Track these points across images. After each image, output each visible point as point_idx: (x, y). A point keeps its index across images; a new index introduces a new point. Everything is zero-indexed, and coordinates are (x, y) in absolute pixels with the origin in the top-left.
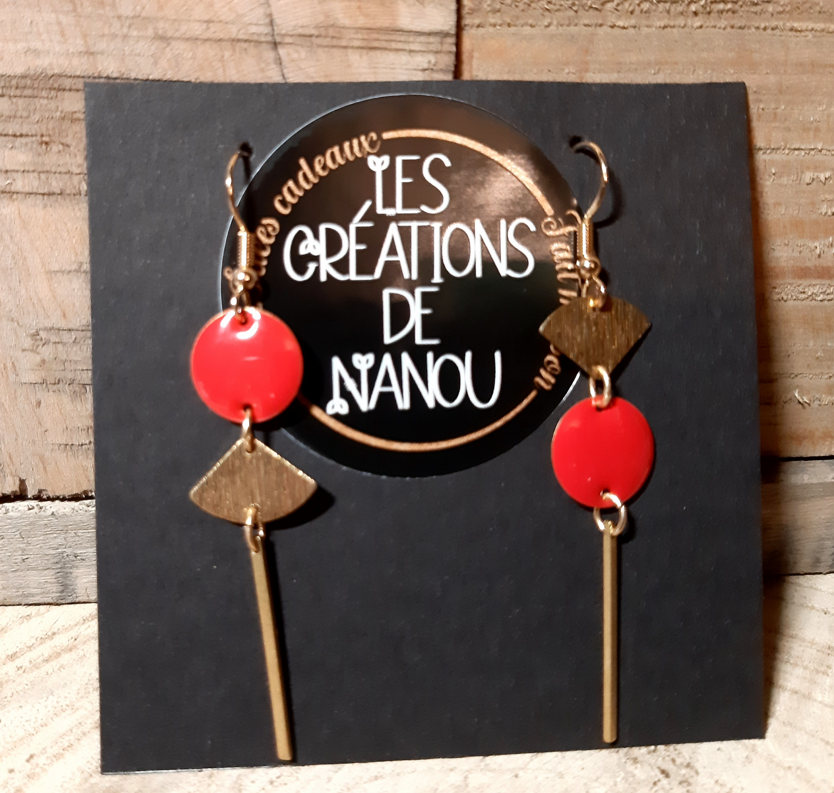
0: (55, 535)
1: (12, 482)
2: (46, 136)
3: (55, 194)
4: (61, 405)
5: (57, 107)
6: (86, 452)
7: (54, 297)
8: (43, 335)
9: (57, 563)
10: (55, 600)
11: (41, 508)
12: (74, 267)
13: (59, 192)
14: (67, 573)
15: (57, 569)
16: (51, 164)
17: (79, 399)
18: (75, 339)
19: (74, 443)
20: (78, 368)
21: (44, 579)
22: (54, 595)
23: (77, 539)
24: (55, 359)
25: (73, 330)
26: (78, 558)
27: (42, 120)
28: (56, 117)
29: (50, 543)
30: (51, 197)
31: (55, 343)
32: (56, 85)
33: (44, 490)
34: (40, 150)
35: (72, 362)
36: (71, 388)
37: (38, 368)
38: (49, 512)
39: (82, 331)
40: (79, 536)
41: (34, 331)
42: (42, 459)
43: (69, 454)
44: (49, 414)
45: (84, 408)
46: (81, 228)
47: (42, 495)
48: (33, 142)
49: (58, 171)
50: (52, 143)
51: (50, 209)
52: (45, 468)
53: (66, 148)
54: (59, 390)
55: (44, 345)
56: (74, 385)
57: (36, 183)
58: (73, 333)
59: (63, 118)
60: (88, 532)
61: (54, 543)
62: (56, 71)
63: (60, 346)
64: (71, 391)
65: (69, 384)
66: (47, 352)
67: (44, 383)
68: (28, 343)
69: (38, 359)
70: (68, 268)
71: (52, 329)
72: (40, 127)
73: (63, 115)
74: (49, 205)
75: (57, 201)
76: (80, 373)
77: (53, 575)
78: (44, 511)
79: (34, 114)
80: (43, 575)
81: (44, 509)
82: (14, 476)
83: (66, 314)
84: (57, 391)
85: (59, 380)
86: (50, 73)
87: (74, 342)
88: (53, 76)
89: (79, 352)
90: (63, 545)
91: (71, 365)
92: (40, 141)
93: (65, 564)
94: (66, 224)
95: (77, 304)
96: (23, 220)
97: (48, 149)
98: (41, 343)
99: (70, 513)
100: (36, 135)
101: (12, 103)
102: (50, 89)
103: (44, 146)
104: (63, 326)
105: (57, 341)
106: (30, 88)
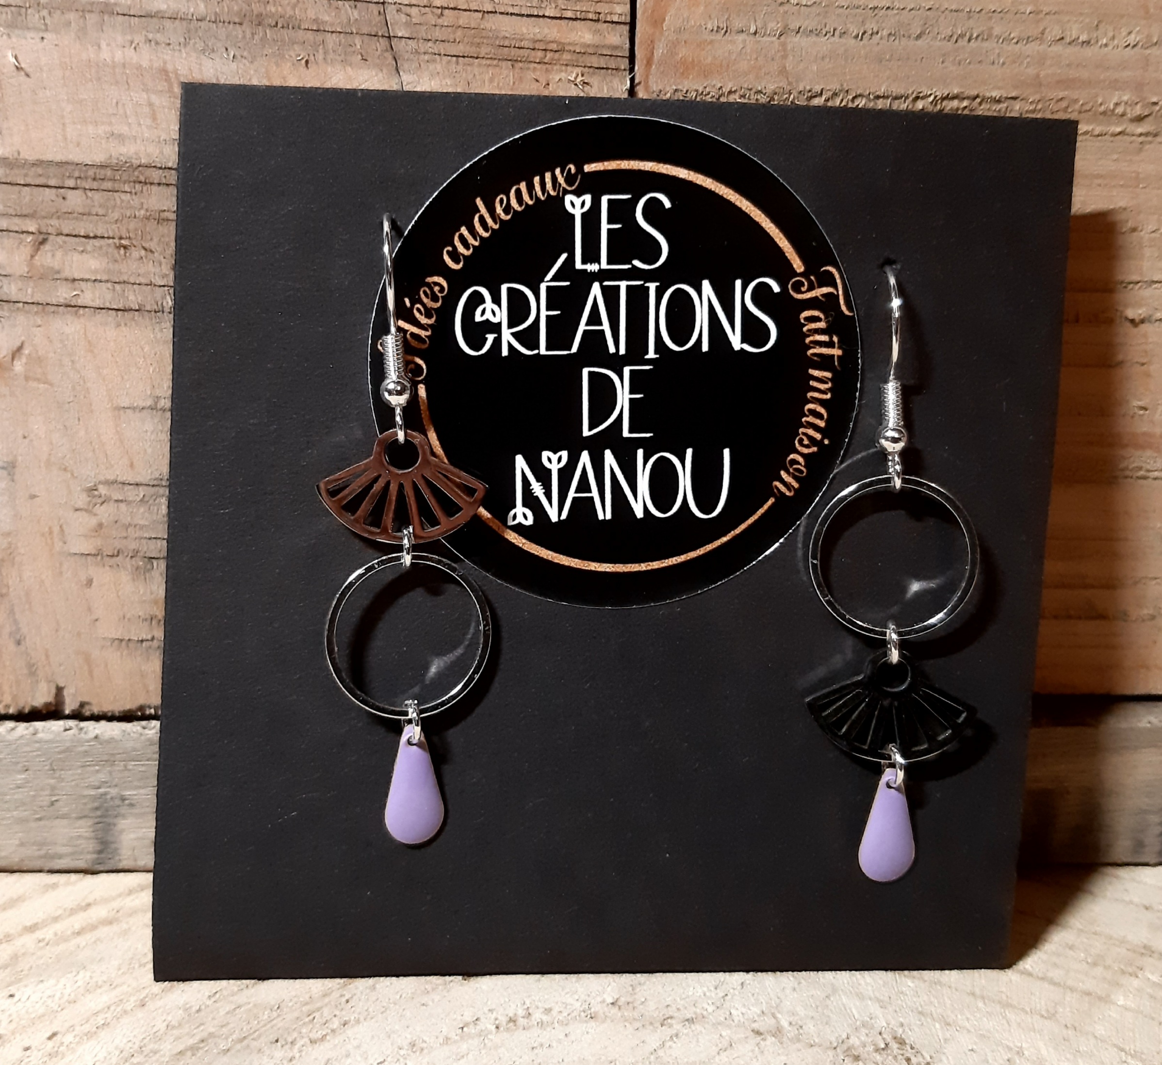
0: (97, 768)
1: (45, 689)
2: (127, 238)
3: (131, 310)
4: (120, 584)
5: (142, 204)
6: (147, 651)
7: (121, 441)
8: (103, 490)
9: (97, 809)
10: (90, 864)
11: (81, 729)
12: (149, 402)
13: (137, 308)
14: (109, 824)
15: (96, 817)
16: (130, 273)
17: (143, 577)
18: (144, 496)
19: (132, 638)
20: (145, 536)
21: (77, 832)
22: (89, 857)
23: (126, 774)
24: (116, 522)
25: (141, 485)
26: (127, 802)
27: (122, 220)
28: (140, 215)
29: (90, 780)
30: (126, 313)
31: (117, 501)
32: (142, 179)
33: (88, 703)
34: (117, 255)
35: (138, 527)
36: (134, 563)
37: (93, 534)
38: (91, 735)
39: (153, 486)
40: (129, 770)
41: (92, 484)
42: (88, 659)
43: (124, 654)
44: (102, 597)
45: (148, 590)
46: (161, 353)
47: (84, 711)
48: (109, 245)
49: (138, 282)
50: (133, 248)
51: (124, 329)
52: (91, 672)
53: (150, 253)
54: (118, 565)
55: (103, 503)
56: (138, 559)
57: (109, 296)
58: (141, 488)
59: (148, 218)
60: (142, 765)
61: (94, 780)
62: (143, 161)
63: (123, 506)
64: (133, 565)
65: (132, 557)
66: (105, 513)
67: (98, 555)
68: (82, 500)
69: (94, 521)
70: (142, 404)
71: (114, 482)
72: (118, 228)
73: (148, 214)
74: (123, 325)
75: (133, 319)
76: (147, 543)
77: (90, 827)
78: (86, 733)
79: (112, 212)
80: (77, 825)
81: (85, 729)
82: (50, 682)
83: (134, 464)
84: (115, 566)
85: (118, 552)
86: (136, 162)
87: (141, 500)
88: (139, 166)
89: (147, 514)
90: (106, 782)
91: (135, 533)
92: (118, 245)
93: (107, 810)
94: (143, 349)
95: (149, 451)
96: (89, 342)
97: (128, 254)
98: (100, 501)
99: (120, 737)
100: (113, 238)
101: (87, 197)
102: (134, 182)
103: (122, 251)
104: (129, 479)
105: (121, 498)
106: (111, 180)
